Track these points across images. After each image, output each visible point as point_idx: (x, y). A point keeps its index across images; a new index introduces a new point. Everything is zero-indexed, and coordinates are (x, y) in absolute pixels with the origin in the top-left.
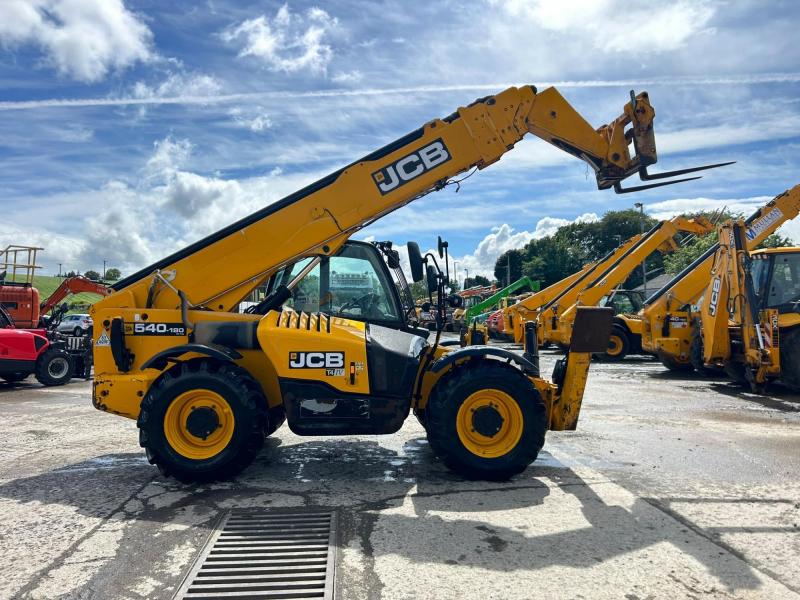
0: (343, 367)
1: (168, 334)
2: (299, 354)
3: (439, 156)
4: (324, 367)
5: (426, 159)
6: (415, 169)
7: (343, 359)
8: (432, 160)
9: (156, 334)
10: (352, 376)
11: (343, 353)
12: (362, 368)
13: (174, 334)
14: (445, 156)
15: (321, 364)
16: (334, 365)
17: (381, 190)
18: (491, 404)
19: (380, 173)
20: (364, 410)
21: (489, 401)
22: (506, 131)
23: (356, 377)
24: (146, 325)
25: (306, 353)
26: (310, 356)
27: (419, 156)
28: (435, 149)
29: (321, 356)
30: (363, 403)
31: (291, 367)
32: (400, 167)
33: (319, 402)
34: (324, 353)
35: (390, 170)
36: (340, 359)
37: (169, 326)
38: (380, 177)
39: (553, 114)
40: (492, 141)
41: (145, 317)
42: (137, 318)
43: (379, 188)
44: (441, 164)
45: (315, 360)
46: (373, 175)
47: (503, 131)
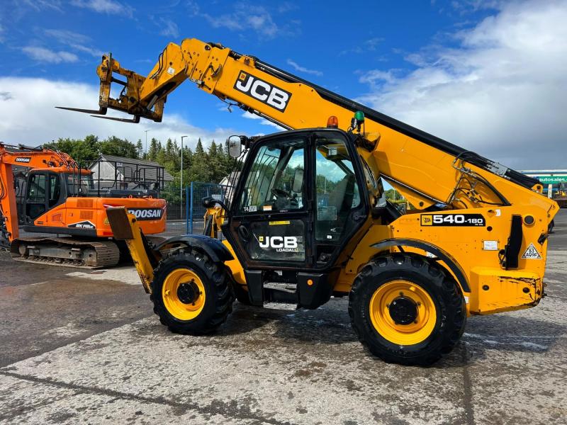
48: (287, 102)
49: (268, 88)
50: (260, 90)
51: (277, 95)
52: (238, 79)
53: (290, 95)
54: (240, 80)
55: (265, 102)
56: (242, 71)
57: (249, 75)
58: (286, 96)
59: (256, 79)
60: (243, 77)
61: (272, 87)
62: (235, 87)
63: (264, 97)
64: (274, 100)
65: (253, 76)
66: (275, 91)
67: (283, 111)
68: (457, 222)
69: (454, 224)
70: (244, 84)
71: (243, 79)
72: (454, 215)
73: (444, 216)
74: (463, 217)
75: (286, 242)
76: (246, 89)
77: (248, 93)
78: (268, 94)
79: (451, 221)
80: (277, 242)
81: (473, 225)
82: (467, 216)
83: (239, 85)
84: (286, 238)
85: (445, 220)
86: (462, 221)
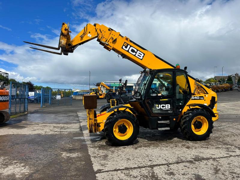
48: (143, 57)
49: (136, 51)
50: (133, 51)
51: (139, 53)
52: (124, 45)
53: (144, 54)
54: (125, 46)
55: (135, 55)
56: (125, 42)
57: (128, 45)
58: (143, 55)
59: (131, 46)
60: (125, 44)
61: (137, 50)
62: (122, 48)
63: (134, 54)
64: (138, 55)
65: (130, 45)
66: (138, 52)
67: (142, 59)
68: (197, 98)
69: (197, 99)
70: (126, 47)
71: (126, 46)
72: (197, 97)
73: (194, 97)
74: (199, 97)
75: (166, 106)
76: (127, 49)
77: (128, 51)
78: (136, 53)
79: (196, 98)
80: (163, 107)
81: (201, 99)
82: (200, 97)
83: (124, 47)
84: (166, 105)
85: (195, 98)
86: (199, 98)
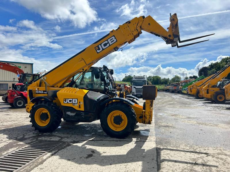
0: (77, 103)
1: (43, 93)
2: (66, 99)
3: (114, 41)
4: (72, 103)
5: (110, 42)
6: (107, 45)
7: (77, 101)
8: (111, 42)
9: (41, 93)
10: (80, 105)
11: (77, 99)
12: (82, 103)
13: (45, 93)
14: (115, 40)
15: (72, 102)
16: (75, 102)
17: (97, 52)
18: (120, 115)
19: (97, 47)
20: (83, 115)
21: (119, 114)
22: (134, 31)
23: (80, 106)
24: (39, 91)
25: (68, 99)
26: (69, 100)
27: (108, 41)
28: (112, 39)
29: (72, 100)
30: (82, 113)
31: (64, 103)
32: (102, 45)
33: (71, 113)
34: (72, 99)
35: (100, 46)
36: (76, 101)
37: (44, 91)
38: (97, 48)
39: (149, 24)
40: (129, 35)
41: (38, 89)
42: (37, 89)
43: (97, 51)
44: (114, 43)
45: (70, 101)
46: (95, 48)
47: (133, 31)
